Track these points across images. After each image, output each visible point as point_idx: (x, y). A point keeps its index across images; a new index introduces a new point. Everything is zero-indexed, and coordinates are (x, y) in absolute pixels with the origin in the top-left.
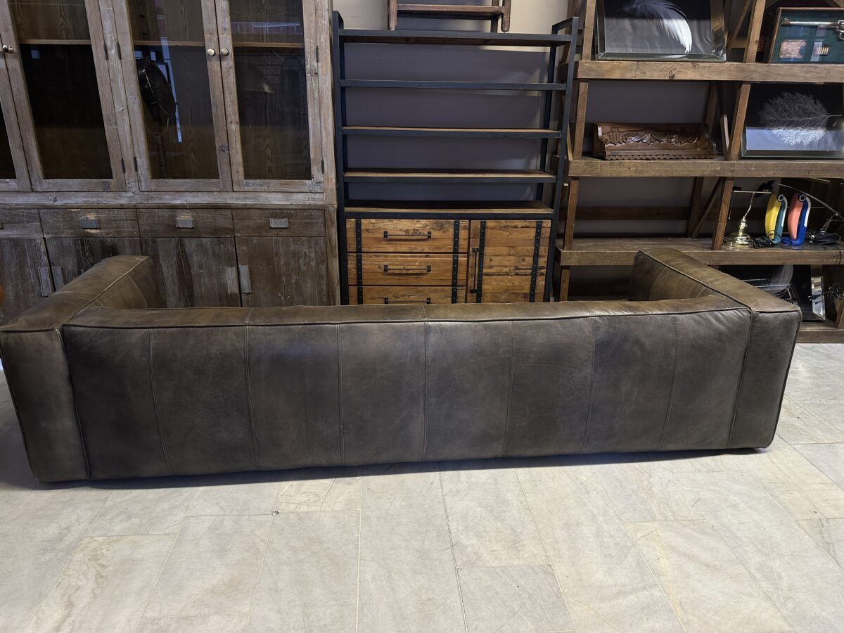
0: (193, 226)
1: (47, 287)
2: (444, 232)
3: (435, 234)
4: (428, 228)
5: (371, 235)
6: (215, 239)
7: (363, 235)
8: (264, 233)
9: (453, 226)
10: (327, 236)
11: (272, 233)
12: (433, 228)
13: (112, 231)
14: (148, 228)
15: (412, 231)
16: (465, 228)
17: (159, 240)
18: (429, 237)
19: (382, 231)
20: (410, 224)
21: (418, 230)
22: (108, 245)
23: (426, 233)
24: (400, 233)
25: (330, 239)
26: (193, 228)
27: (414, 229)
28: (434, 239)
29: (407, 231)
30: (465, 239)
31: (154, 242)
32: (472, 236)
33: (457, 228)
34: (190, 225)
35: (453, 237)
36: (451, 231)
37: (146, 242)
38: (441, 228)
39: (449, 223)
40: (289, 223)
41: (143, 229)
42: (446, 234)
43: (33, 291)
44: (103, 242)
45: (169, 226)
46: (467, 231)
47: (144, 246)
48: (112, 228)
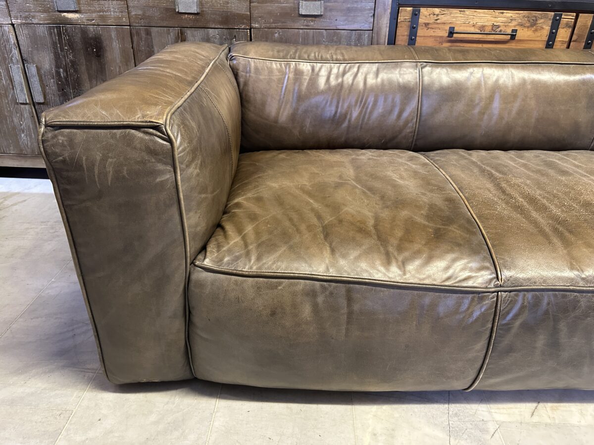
0: (198, 11)
1: (22, 90)
2: (536, 30)
3: (522, 34)
4: (514, 23)
5: (431, 32)
6: (225, 31)
7: (421, 32)
8: (290, 24)
9: (550, 22)
10: (375, 29)
11: (301, 23)
12: (521, 25)
13: (94, 15)
14: (140, 12)
15: (490, 28)
16: (567, 25)
17: (154, 30)
18: (513, 37)
19: (448, 28)
20: (489, 17)
21: (498, 27)
22: (90, 36)
23: (509, 31)
24: (472, 30)
25: (378, 34)
26: (197, 14)
27: (493, 25)
28: (520, 41)
29: (483, 27)
30: (563, 42)
31: (148, 33)
32: (574, 38)
33: (555, 24)
34: (194, 10)
35: (546, 39)
36: (547, 29)
37: (138, 34)
38: (533, 24)
39: (546, 17)
40: (325, 9)
41: (133, 13)
42: (538, 34)
43: (7, 97)
44: (84, 32)
45: (167, 10)
46: (570, 30)
47: (135, 38)
48: (95, 12)
